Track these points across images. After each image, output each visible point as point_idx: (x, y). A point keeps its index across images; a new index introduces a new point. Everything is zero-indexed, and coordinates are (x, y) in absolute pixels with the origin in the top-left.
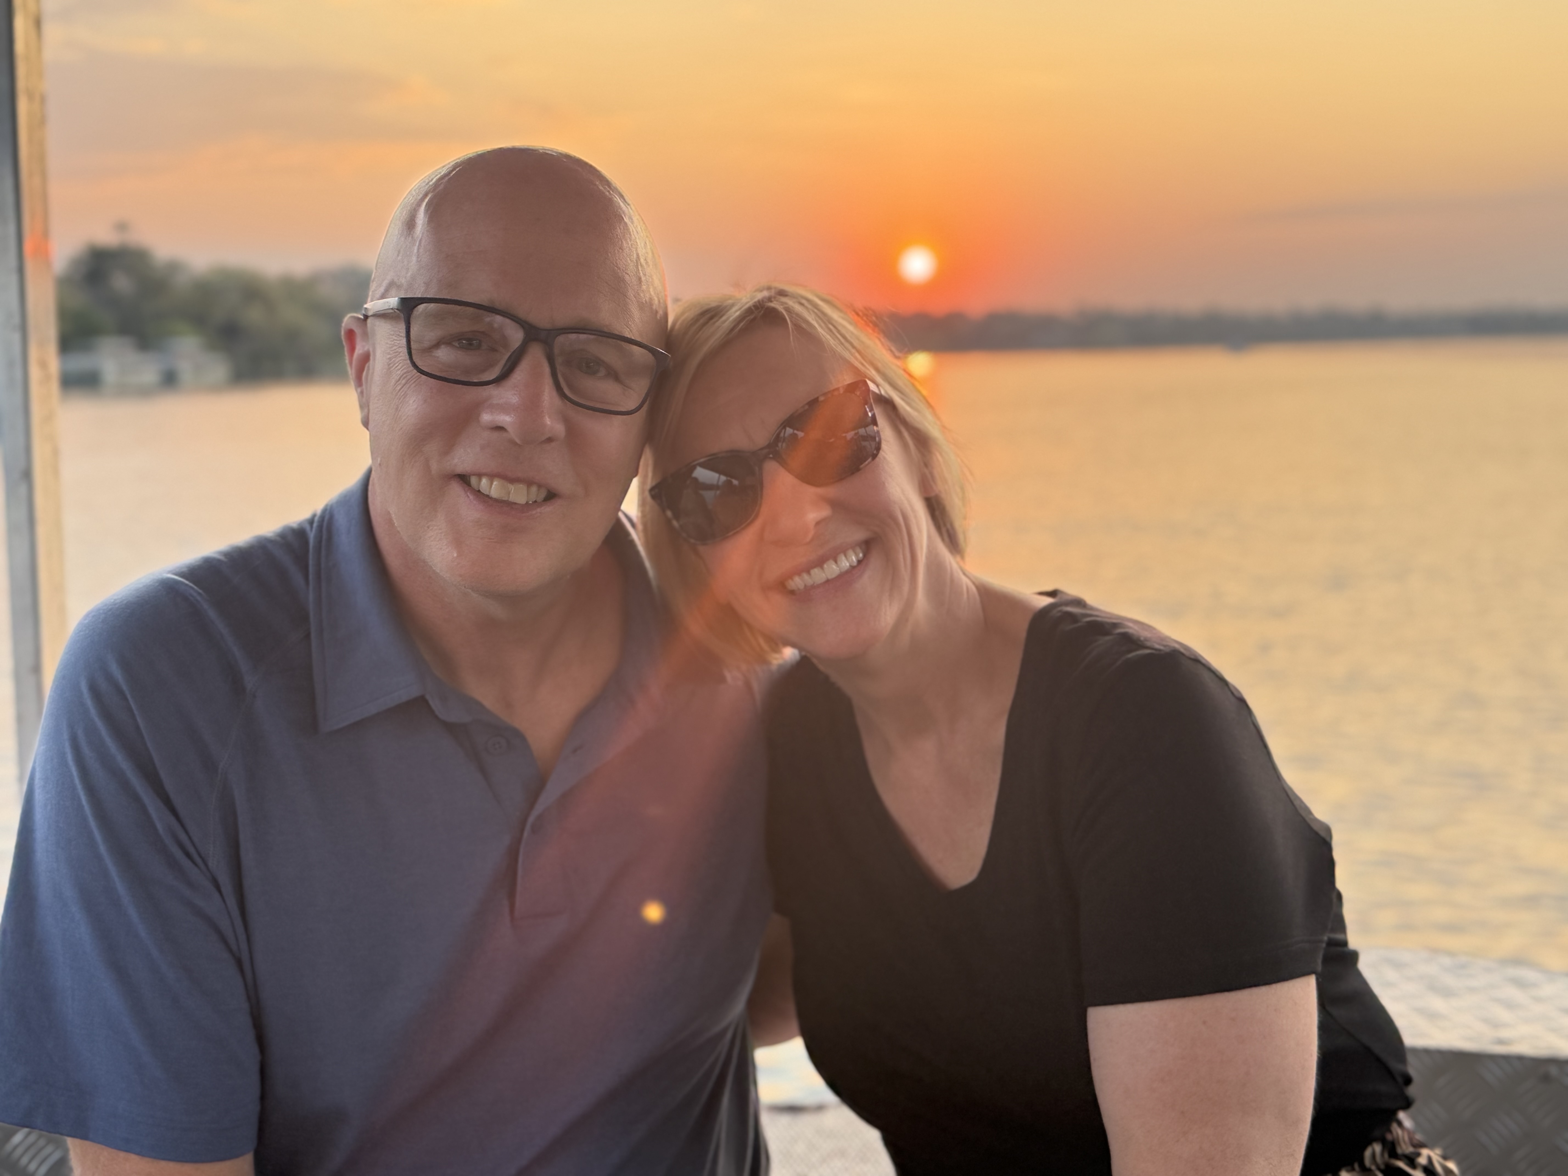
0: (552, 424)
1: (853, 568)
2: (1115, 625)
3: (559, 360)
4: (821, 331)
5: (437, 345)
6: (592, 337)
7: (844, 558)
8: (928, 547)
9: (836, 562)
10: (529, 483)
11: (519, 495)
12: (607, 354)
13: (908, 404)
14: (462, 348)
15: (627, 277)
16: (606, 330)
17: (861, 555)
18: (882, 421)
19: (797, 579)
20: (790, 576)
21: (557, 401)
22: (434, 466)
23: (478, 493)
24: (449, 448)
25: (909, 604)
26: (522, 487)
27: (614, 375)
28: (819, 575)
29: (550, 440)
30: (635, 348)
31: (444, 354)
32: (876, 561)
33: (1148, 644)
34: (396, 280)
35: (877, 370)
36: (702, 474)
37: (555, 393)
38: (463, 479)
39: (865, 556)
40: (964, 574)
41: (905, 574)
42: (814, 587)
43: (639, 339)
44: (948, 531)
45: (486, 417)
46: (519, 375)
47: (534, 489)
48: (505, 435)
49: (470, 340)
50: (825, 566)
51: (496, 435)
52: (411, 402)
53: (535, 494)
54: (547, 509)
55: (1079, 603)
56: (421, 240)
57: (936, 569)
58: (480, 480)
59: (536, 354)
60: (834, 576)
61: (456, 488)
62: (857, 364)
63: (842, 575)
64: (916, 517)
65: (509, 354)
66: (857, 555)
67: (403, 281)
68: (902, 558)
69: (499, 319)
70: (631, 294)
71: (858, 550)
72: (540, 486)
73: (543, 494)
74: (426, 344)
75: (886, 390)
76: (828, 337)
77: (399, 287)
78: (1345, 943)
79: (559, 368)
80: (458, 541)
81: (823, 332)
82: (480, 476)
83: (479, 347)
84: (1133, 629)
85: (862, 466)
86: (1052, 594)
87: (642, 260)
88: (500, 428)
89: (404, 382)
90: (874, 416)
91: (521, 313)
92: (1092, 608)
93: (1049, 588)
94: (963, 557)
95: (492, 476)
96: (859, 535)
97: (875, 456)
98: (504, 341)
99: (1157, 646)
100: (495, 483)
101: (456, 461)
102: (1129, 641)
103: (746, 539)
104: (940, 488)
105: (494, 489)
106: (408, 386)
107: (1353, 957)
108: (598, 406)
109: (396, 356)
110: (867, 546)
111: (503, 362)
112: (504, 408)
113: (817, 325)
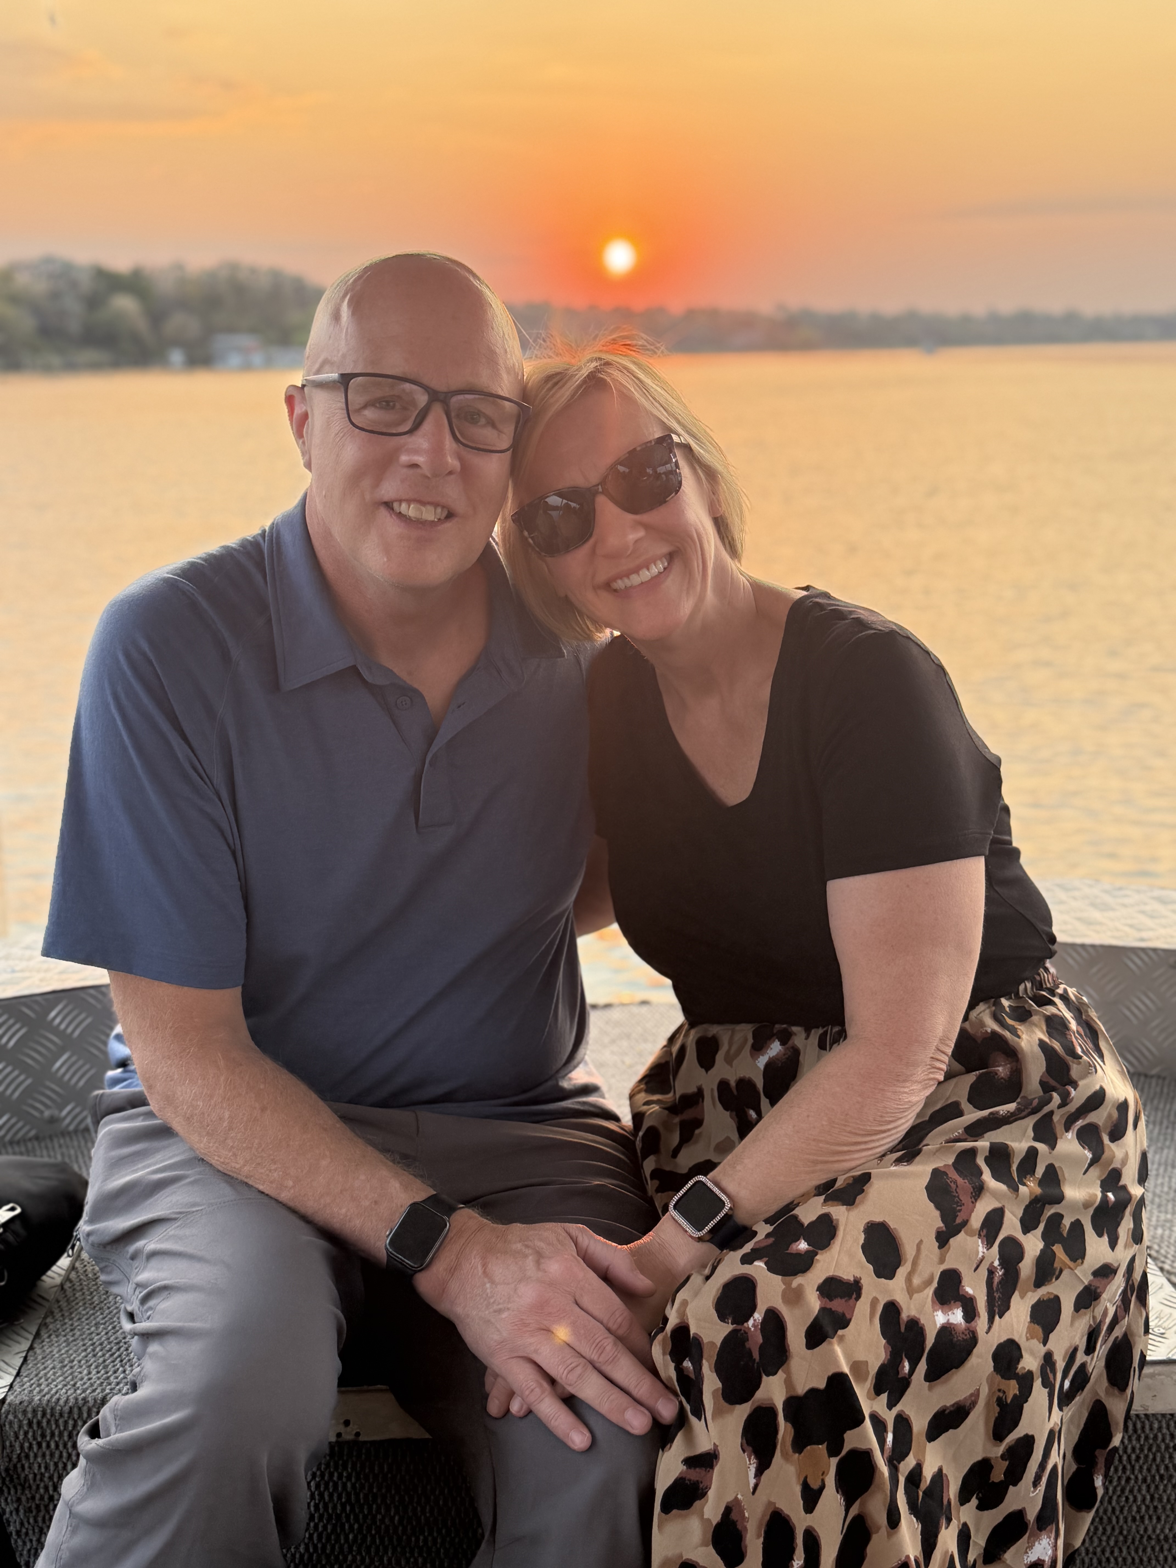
0: (452, 461)
1: (660, 573)
2: (851, 612)
3: (453, 414)
4: (637, 395)
5: (365, 407)
6: (477, 396)
7: (654, 567)
8: (715, 556)
9: (648, 569)
10: (436, 505)
11: (429, 514)
12: (487, 408)
13: (702, 448)
14: (381, 408)
15: (497, 350)
16: (485, 390)
17: (666, 564)
18: (682, 463)
19: (619, 582)
20: (615, 578)
21: (454, 445)
22: (368, 497)
23: (400, 515)
24: (377, 483)
25: (701, 598)
26: (430, 508)
27: (492, 424)
28: (635, 580)
29: (450, 473)
30: (507, 403)
31: (370, 414)
32: (677, 567)
33: (874, 626)
34: (329, 358)
35: (679, 422)
36: (554, 500)
37: (452, 439)
38: (388, 505)
39: (669, 564)
40: (741, 574)
41: (698, 577)
42: (631, 587)
43: (507, 396)
44: (729, 543)
45: (404, 458)
46: (428, 426)
47: (439, 510)
48: (418, 471)
49: (388, 402)
50: (641, 572)
51: (411, 472)
52: (349, 449)
53: (440, 513)
54: (448, 525)
55: (826, 595)
56: (347, 329)
57: (721, 569)
58: (400, 505)
59: (437, 411)
60: (647, 580)
61: (383, 512)
62: (665, 420)
63: (653, 578)
64: (706, 534)
65: (417, 412)
66: (663, 563)
67: (335, 359)
68: (696, 565)
69: (407, 386)
70: (501, 362)
71: (664, 560)
72: (443, 507)
73: (445, 513)
74: (357, 407)
75: (686, 438)
76: (643, 400)
77: (332, 364)
78: (1010, 843)
79: (454, 421)
80: (387, 550)
81: (638, 396)
82: (400, 501)
83: (393, 407)
84: (864, 615)
85: (667, 499)
86: (807, 588)
87: (506, 336)
88: (415, 466)
89: (342, 434)
90: (677, 461)
91: (425, 380)
92: (835, 599)
93: (804, 585)
94: (740, 561)
95: (409, 501)
96: (665, 549)
97: (677, 492)
98: (413, 403)
99: (880, 628)
100: (412, 506)
101: (383, 492)
102: (860, 624)
103: (583, 551)
104: (723, 509)
105: (411, 511)
106: (345, 438)
107: (1015, 853)
108: (481, 447)
109: (333, 417)
110: (671, 557)
111: (413, 418)
112: (416, 452)
113: (632, 389)
